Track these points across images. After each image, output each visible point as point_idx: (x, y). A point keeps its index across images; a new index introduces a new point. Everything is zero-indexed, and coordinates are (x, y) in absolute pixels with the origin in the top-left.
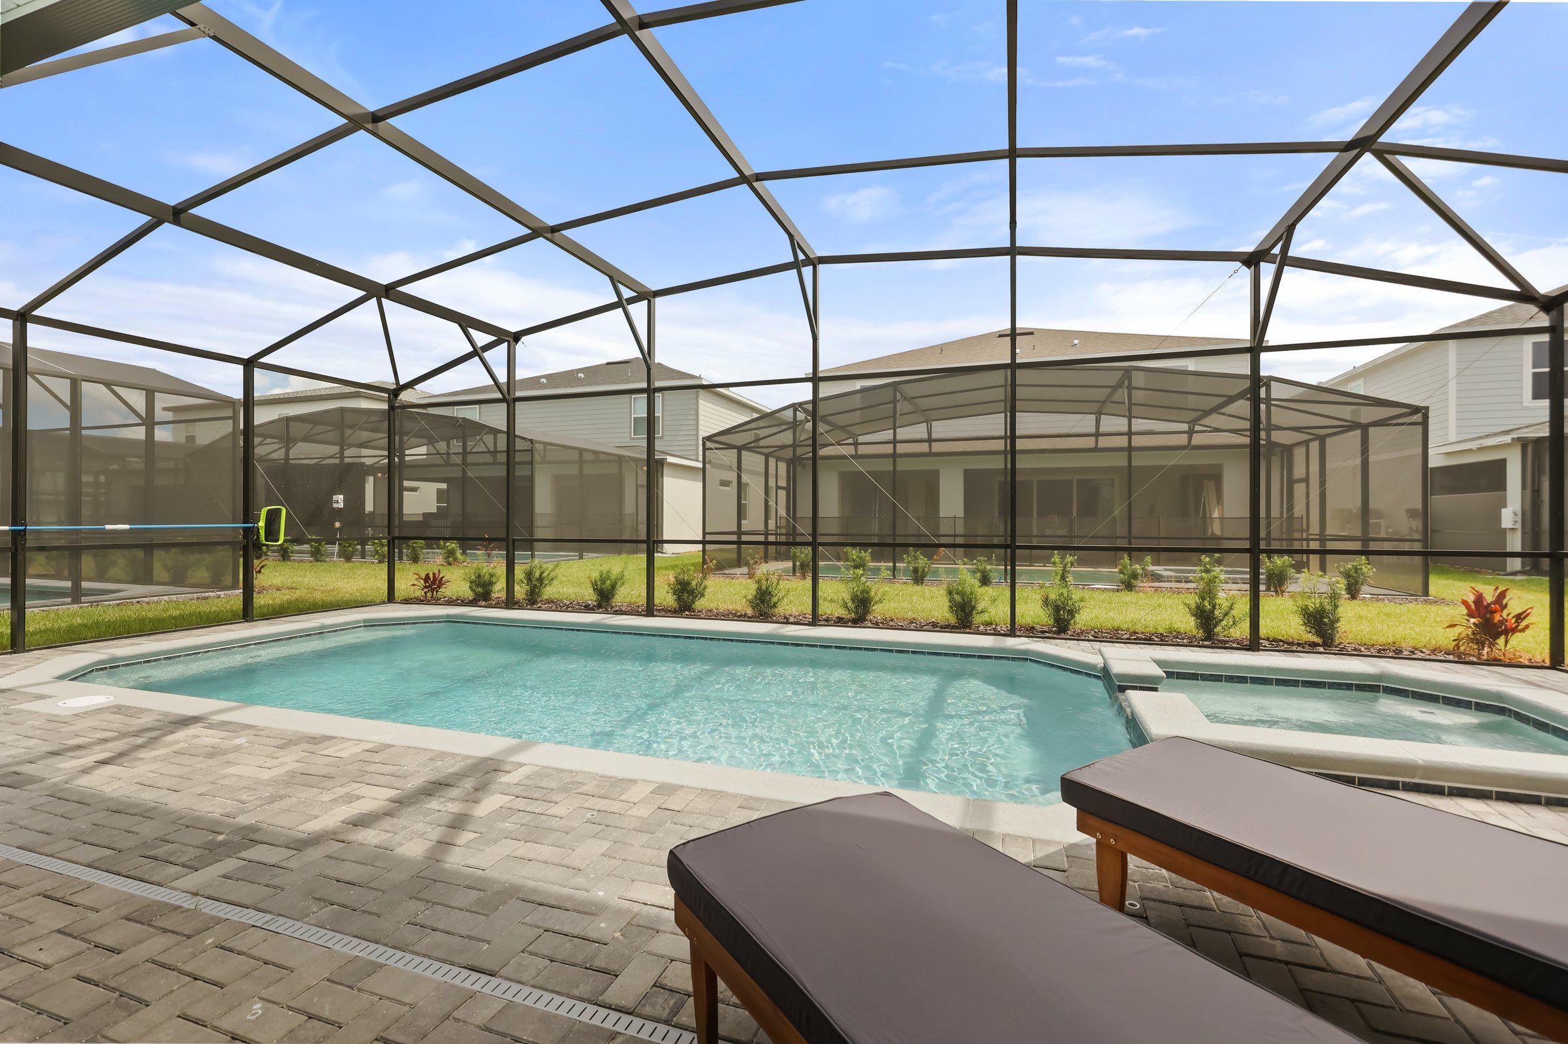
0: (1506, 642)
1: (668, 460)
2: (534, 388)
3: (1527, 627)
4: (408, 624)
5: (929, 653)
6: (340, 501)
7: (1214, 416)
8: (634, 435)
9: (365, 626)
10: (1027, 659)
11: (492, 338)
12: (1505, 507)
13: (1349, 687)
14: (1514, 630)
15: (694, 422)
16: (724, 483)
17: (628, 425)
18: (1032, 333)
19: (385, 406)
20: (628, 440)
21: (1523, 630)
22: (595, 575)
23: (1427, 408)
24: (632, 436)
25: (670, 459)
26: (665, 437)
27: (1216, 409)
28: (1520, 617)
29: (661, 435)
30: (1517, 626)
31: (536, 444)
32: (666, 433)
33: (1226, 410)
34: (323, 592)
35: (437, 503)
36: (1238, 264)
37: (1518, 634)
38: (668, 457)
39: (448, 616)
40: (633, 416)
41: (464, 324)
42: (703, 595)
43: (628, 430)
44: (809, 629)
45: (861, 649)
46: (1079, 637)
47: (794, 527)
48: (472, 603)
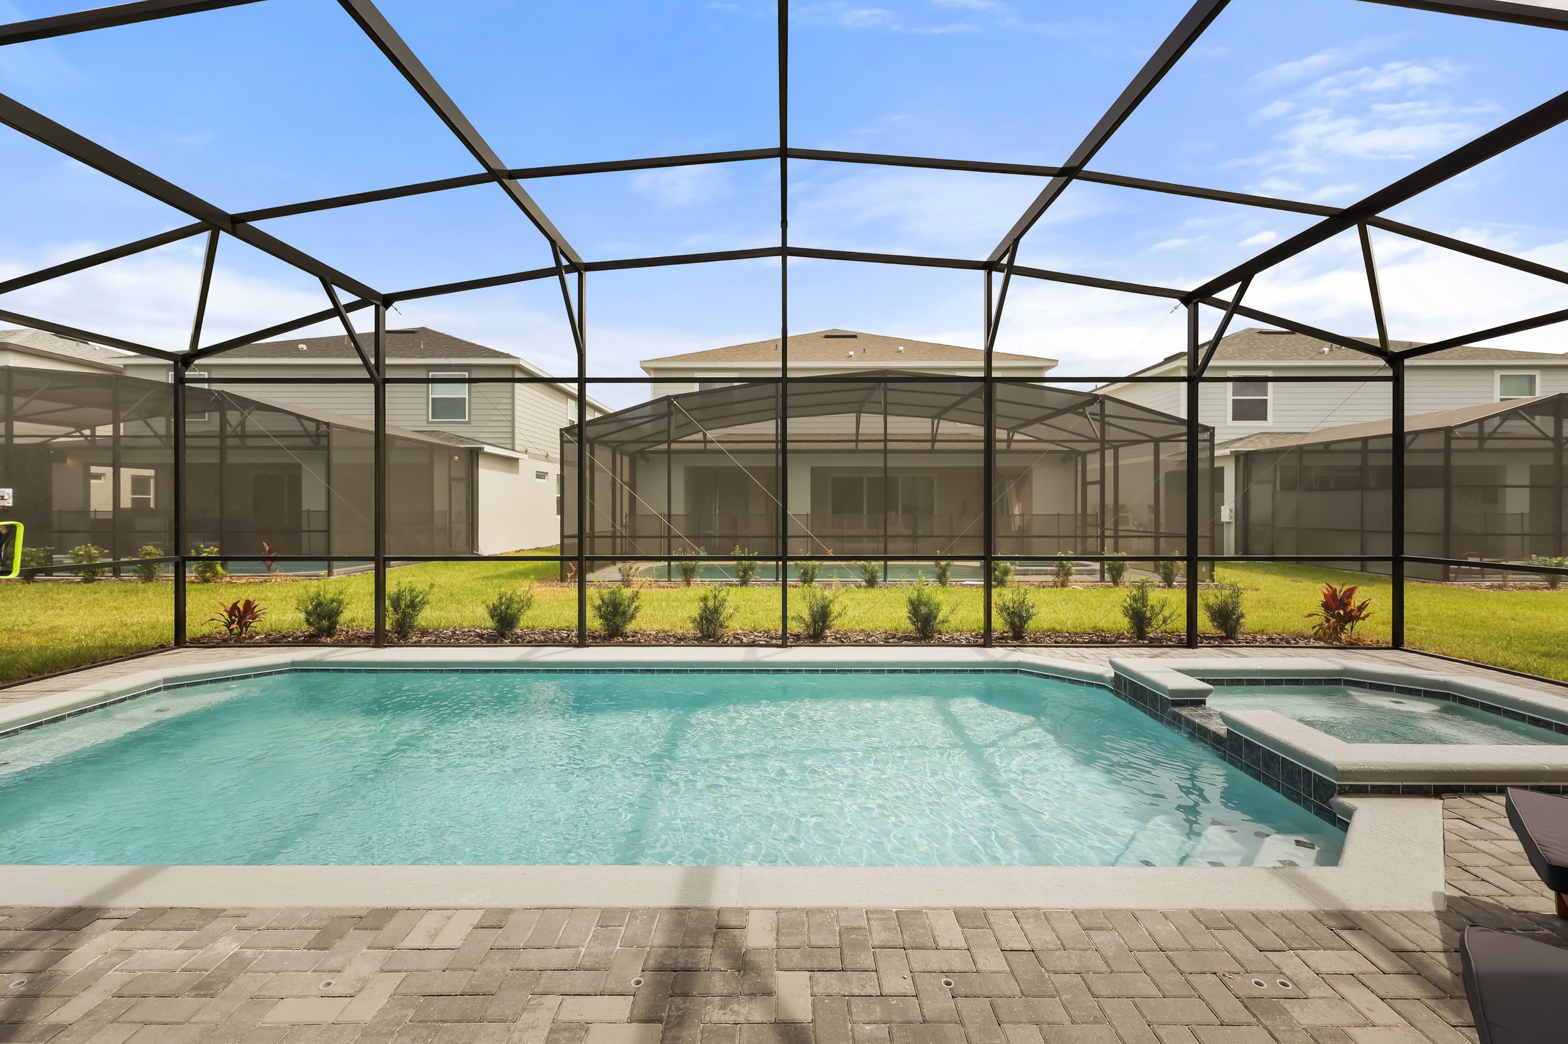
0: (1352, 628)
1: (485, 450)
2: (290, 356)
3: (1367, 615)
4: (233, 679)
5: (922, 671)
6: (6, 497)
7: (1038, 426)
8: (433, 418)
9: (166, 688)
10: (1016, 671)
11: (354, 298)
12: (1223, 505)
13: (1319, 682)
14: (1358, 618)
15: (509, 407)
16: (541, 475)
17: (425, 406)
18: (855, 337)
19: (170, 378)
20: (425, 423)
21: (1363, 619)
22: (493, 599)
23: (1213, 428)
24: (430, 419)
25: (488, 449)
26: (472, 422)
27: (1040, 420)
28: (1362, 607)
29: (467, 419)
30: (1360, 615)
31: (334, 429)
32: (473, 418)
33: (1051, 421)
34: (36, 634)
35: (133, 494)
36: (1177, 302)
37: (1360, 621)
38: (485, 446)
39: (293, 663)
40: (431, 396)
41: (328, 279)
42: (633, 617)
43: (425, 412)
44: (782, 652)
45: (850, 671)
46: (1037, 642)
47: (669, 528)
48: (310, 640)
